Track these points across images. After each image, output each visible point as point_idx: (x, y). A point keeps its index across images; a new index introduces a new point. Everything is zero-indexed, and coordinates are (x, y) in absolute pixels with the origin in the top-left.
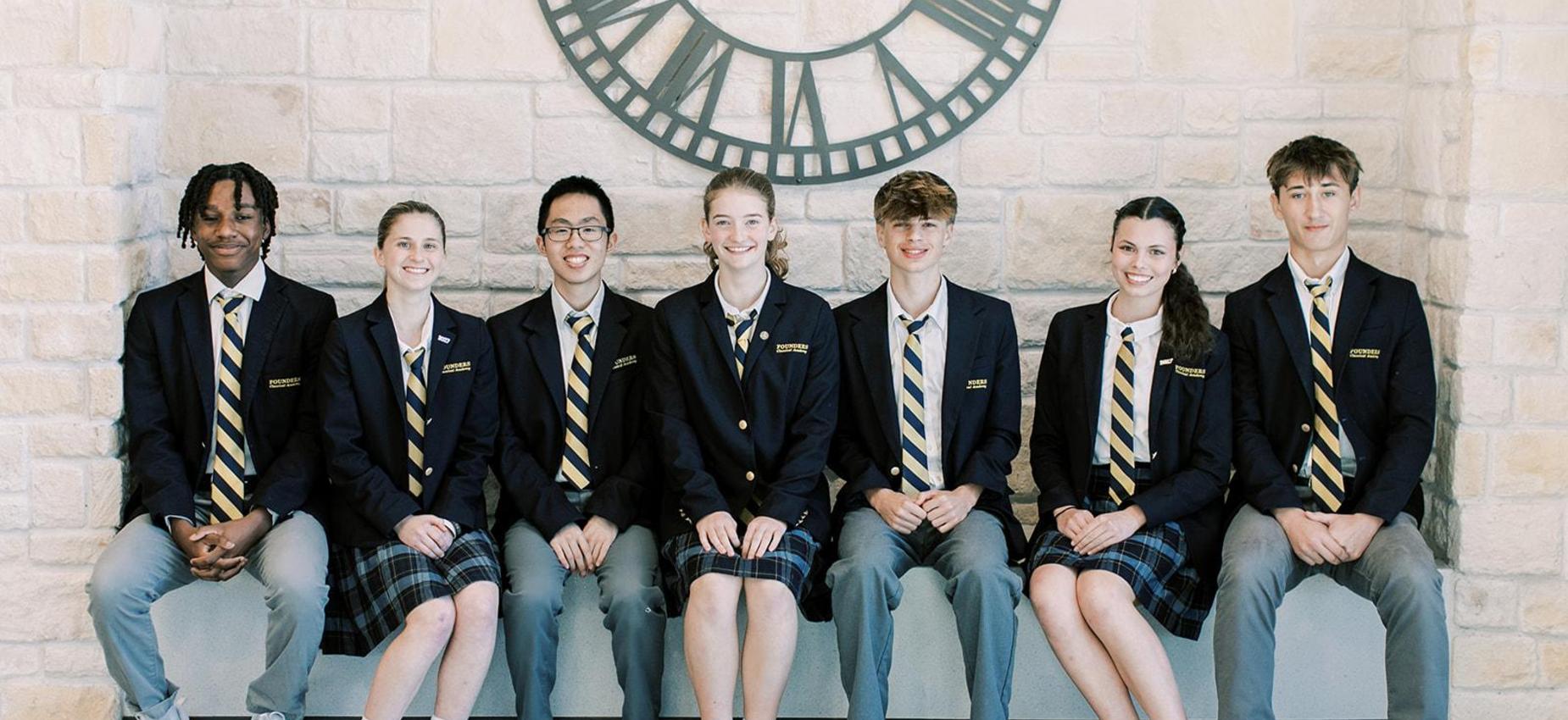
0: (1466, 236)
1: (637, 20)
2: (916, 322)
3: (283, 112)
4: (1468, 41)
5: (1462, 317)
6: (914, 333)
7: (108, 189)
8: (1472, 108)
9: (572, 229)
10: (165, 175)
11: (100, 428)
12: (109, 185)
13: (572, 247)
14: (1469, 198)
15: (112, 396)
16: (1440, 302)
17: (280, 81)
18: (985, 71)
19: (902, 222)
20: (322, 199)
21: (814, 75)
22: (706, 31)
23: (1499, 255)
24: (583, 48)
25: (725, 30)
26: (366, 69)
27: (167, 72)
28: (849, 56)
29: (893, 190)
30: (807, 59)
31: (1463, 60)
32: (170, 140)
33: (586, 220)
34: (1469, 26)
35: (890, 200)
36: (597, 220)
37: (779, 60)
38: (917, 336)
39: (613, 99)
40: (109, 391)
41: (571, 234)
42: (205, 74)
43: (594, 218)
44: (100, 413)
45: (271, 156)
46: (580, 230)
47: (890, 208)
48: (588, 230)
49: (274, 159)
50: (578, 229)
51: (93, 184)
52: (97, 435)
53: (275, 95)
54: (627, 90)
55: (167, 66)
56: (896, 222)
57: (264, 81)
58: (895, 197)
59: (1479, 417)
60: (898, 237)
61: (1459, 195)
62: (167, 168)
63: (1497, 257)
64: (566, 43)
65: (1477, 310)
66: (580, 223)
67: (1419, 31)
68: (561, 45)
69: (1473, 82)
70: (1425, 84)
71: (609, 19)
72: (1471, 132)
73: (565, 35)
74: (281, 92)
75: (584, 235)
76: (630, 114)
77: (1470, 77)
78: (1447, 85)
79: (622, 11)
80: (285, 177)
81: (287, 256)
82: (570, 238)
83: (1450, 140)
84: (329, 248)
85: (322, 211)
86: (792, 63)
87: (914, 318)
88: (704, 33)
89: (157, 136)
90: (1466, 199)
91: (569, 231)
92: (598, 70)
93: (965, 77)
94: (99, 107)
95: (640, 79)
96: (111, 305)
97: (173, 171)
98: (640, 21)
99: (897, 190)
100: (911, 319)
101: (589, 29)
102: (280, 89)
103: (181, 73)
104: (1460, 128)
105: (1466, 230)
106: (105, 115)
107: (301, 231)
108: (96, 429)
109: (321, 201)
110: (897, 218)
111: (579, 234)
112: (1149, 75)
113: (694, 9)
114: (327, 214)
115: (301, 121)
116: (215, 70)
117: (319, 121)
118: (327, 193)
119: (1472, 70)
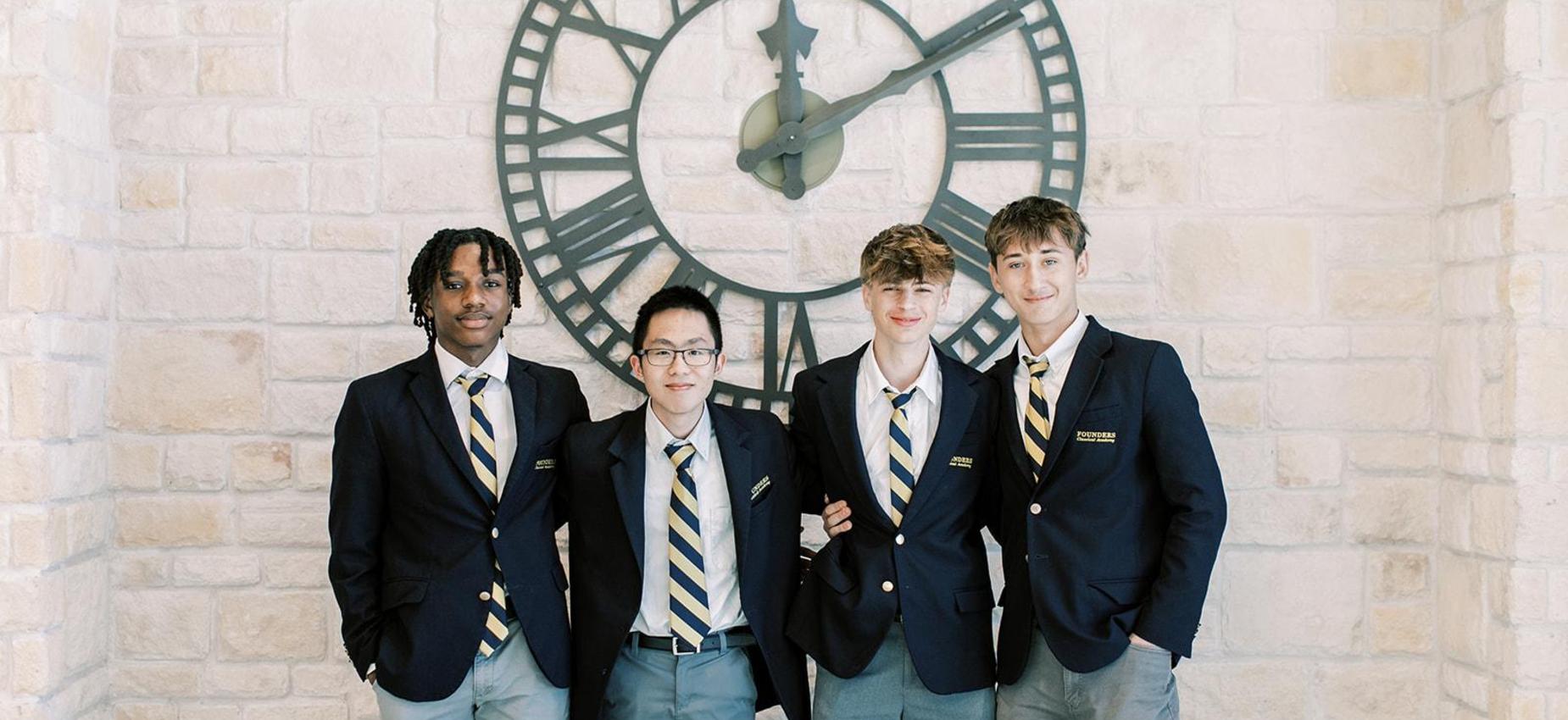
0: (1514, 482)
1: (620, 259)
2: (902, 395)
3: (243, 360)
4: (1508, 272)
5: (1513, 570)
6: (902, 407)
7: (37, 443)
8: (1514, 344)
9: (676, 352)
10: (114, 429)
11: (23, 707)
12: (39, 439)
13: (675, 374)
14: (1515, 440)
15: (37, 671)
16: (1486, 553)
17: (238, 327)
18: (991, 310)
19: (892, 286)
20: (282, 452)
21: (809, 315)
22: (692, 270)
23: (1551, 501)
24: (563, 291)
25: (713, 269)
26: (330, 313)
27: (117, 319)
28: (846, 295)
29: (883, 248)
30: (800, 299)
31: (1503, 293)
32: (119, 390)
33: (691, 342)
34: (1508, 256)
35: (881, 260)
36: (704, 341)
37: (770, 301)
38: (903, 411)
39: (595, 344)
40: (33, 665)
41: (675, 358)
42: (159, 320)
43: (701, 339)
44: (23, 690)
45: (228, 407)
46: (685, 353)
47: (880, 269)
48: (693, 353)
49: (231, 410)
50: (683, 352)
51: (21, 439)
52: (21, 714)
53: (233, 342)
54: (609, 334)
55: (118, 312)
56: (887, 286)
57: (220, 327)
58: (885, 256)
59: (1537, 680)
60: (888, 302)
61: (1504, 437)
62: (115, 421)
63: (1549, 504)
64: (544, 284)
65: (1529, 562)
66: (685, 345)
67: (1449, 264)
68: (539, 287)
69: (1515, 316)
70: (1459, 320)
71: (589, 258)
72: (1516, 369)
73: (542, 276)
74: (237, 339)
75: (688, 358)
76: (613, 360)
77: (1511, 310)
78: (1484, 320)
79: (604, 249)
80: (243, 429)
81: (243, 515)
82: (673, 363)
83: (1489, 379)
84: (289, 505)
85: (282, 466)
86: (785, 303)
87: (900, 391)
88: (691, 273)
89: (105, 386)
90: (1513, 442)
91: (672, 354)
92: (580, 314)
93: (969, 317)
94: (29, 354)
95: (623, 321)
96: (39, 571)
97: (122, 424)
98: (622, 260)
99: (887, 248)
100: (897, 392)
101: (569, 271)
102: (237, 336)
103: (133, 320)
104: (1503, 366)
105: (1514, 475)
106: (37, 362)
107: (258, 487)
108: (20, 707)
109: (281, 455)
110: (888, 281)
111: (684, 358)
112: (1164, 314)
113: (681, 248)
114: (288, 469)
115: (261, 370)
116: (169, 316)
117: (279, 369)
118: (287, 445)
119: (1513, 302)
